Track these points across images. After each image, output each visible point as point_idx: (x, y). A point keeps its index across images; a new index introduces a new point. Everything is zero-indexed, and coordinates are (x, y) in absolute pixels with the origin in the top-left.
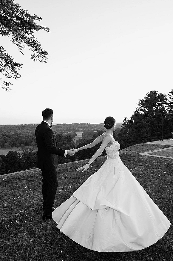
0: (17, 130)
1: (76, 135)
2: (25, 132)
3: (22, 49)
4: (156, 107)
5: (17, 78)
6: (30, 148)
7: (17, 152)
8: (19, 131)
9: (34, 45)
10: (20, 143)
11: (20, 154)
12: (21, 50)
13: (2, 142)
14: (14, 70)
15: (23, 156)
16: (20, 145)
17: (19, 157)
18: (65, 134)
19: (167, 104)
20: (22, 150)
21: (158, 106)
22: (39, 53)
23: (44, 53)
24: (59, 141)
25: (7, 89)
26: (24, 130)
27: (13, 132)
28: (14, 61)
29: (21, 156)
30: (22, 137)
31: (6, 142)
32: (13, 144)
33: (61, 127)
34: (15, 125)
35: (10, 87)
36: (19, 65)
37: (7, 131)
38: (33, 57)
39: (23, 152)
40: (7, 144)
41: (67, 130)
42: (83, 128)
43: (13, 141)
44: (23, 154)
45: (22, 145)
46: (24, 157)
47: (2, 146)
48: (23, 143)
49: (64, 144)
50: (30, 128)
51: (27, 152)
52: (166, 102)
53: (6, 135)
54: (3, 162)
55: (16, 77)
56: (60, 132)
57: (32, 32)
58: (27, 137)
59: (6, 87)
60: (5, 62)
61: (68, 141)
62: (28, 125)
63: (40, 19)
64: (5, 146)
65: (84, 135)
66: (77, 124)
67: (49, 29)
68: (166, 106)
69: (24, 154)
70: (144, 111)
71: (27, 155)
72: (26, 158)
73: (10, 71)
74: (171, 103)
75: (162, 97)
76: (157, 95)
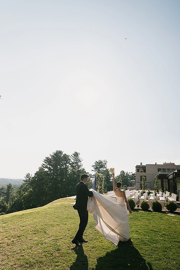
4: (60, 166)
19: (70, 164)
21: (62, 165)
52: (69, 162)
70: (49, 169)
74: (73, 163)
75: (66, 158)
76: (62, 155)
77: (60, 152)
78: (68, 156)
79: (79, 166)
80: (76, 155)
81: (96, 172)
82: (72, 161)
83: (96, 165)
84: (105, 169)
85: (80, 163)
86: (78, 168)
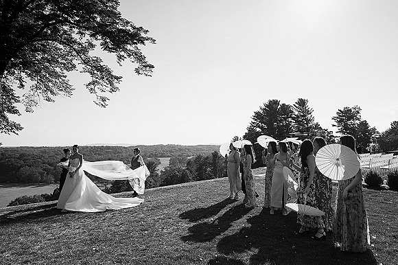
1: (160, 163)
4: (278, 123)
12: (119, 61)
13: (41, 174)
19: (293, 119)
21: (281, 121)
22: (144, 66)
28: (113, 74)
31: (48, 174)
35: (106, 102)
36: (119, 78)
38: (137, 71)
40: (49, 177)
42: (171, 151)
52: (291, 116)
55: (112, 91)
59: (102, 103)
65: (172, 163)
66: (162, 146)
67: (154, 41)
68: (291, 122)
70: (262, 128)
74: (298, 117)
75: (286, 109)
76: (279, 106)
77: (276, 102)
78: (288, 107)
79: (308, 121)
80: (302, 103)
81: (340, 128)
82: (296, 113)
83: (340, 116)
84: (358, 122)
85: (310, 115)
86: (307, 124)
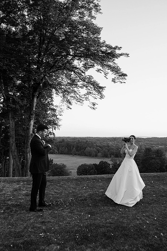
0: (108, 142)
2: (115, 145)
3: (107, 74)
5: (102, 99)
6: (119, 160)
7: (107, 162)
8: (111, 143)
9: (116, 70)
10: (110, 155)
11: (109, 165)
12: (105, 76)
13: (95, 152)
14: (99, 92)
15: (112, 166)
16: (111, 156)
17: (109, 167)
18: (156, 148)
20: (112, 160)
22: (120, 76)
23: (123, 75)
24: (148, 155)
25: (93, 108)
26: (114, 142)
27: (105, 144)
29: (111, 166)
30: (112, 149)
31: (99, 152)
32: (105, 155)
33: (152, 141)
34: (107, 138)
35: (96, 106)
36: (103, 88)
37: (100, 143)
38: (114, 80)
39: (113, 163)
40: (99, 154)
41: (158, 144)
43: (105, 152)
44: (112, 164)
45: (112, 156)
46: (113, 168)
47: (95, 155)
48: (113, 155)
49: (153, 158)
50: (120, 140)
51: (116, 163)
53: (99, 146)
54: (96, 170)
55: (102, 97)
56: (150, 146)
57: (114, 60)
58: (117, 149)
59: (93, 107)
60: (93, 87)
61: (158, 156)
62: (118, 138)
63: (120, 48)
64: (98, 156)
67: (128, 55)
69: (114, 165)
71: (116, 166)
72: (115, 169)
73: (97, 93)
